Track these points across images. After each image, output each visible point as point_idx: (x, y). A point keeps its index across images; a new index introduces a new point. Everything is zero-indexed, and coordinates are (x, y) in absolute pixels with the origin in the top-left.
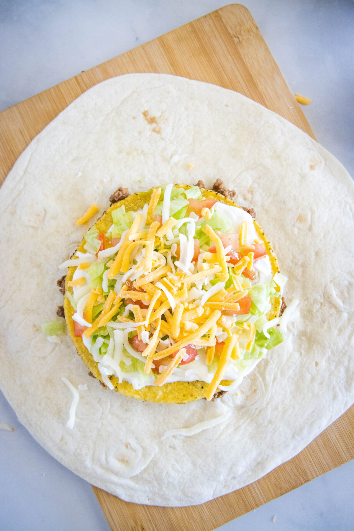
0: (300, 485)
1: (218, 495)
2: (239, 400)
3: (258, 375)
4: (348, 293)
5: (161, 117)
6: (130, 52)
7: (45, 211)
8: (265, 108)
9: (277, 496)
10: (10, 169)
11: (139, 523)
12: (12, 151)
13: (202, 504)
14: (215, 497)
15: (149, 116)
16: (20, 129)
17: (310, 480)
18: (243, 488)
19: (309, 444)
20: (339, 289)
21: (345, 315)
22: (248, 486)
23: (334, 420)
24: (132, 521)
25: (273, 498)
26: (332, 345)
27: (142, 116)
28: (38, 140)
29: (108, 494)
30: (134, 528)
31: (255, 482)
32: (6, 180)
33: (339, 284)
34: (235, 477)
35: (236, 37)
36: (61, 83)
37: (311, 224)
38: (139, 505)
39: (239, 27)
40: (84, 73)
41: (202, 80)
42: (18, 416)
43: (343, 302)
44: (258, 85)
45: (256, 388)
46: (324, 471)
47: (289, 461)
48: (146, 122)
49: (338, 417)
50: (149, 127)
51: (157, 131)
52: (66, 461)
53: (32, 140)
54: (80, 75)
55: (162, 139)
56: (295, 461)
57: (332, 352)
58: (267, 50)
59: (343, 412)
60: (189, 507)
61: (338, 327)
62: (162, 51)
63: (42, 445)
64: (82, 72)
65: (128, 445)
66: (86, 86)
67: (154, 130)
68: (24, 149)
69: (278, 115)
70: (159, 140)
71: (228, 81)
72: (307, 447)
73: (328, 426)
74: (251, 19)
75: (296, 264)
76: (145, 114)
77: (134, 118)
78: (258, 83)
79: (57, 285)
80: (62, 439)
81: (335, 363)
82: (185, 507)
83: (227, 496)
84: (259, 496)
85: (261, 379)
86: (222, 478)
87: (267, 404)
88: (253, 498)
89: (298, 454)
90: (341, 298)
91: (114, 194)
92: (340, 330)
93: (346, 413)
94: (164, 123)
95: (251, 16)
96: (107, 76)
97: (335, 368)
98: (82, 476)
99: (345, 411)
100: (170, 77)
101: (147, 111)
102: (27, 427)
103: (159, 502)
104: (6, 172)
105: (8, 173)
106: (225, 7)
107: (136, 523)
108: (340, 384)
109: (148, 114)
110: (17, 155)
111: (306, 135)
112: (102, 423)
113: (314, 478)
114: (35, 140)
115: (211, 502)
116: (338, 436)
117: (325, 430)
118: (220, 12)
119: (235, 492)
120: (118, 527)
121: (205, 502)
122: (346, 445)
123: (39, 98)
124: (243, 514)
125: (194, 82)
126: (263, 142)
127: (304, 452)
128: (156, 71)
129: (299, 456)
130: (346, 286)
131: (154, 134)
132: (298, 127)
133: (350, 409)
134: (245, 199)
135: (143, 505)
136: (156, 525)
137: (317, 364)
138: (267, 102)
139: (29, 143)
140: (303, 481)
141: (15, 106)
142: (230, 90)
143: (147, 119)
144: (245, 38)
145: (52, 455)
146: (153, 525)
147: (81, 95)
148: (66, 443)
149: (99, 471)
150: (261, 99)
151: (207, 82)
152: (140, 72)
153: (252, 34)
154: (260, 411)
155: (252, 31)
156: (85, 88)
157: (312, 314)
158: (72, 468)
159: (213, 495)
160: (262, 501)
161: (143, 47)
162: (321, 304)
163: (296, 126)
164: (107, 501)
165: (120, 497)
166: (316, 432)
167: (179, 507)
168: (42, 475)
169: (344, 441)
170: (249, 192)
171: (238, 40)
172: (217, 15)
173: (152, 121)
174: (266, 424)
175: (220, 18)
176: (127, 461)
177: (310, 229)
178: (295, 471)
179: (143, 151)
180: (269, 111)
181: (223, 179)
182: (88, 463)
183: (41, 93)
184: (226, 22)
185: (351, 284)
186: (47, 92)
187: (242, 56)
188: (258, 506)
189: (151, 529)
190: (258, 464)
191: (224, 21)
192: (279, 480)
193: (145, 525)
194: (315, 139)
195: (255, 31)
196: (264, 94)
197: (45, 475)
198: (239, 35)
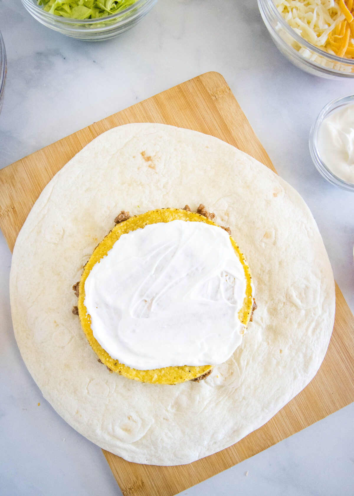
0: (268, 447)
1: (203, 456)
2: (219, 381)
3: (234, 361)
4: (305, 294)
5: (155, 156)
6: (131, 107)
7: (64, 230)
8: (238, 149)
9: (249, 457)
10: (37, 198)
11: (140, 479)
12: (39, 184)
13: (189, 464)
14: (200, 458)
16: (45, 167)
17: (275, 443)
18: (222, 450)
19: (275, 415)
20: (298, 291)
21: (303, 312)
22: (226, 449)
23: (294, 395)
24: (134, 477)
25: (247, 458)
26: (293, 336)
27: (141, 155)
28: (59, 175)
29: (114, 456)
30: (135, 482)
31: (232, 446)
32: (34, 207)
33: (298, 287)
34: (216, 442)
35: (213, 96)
36: (77, 132)
37: (275, 240)
38: (140, 464)
39: (215, 89)
40: (95, 123)
41: (187, 128)
42: (43, 394)
43: (301, 302)
44: (231, 132)
45: (233, 371)
46: (287, 436)
47: (259, 429)
48: (144, 160)
49: (297, 393)
50: (146, 164)
51: (152, 167)
52: (81, 430)
53: (54, 175)
54: (92, 125)
55: (156, 173)
56: (264, 429)
57: (293, 341)
58: (238, 106)
59: (302, 389)
60: (179, 465)
61: (298, 321)
62: (156, 106)
63: (62, 417)
65: (130, 418)
66: (97, 133)
67: (150, 166)
68: (48, 183)
69: (248, 155)
70: (154, 174)
71: (208, 129)
72: (273, 417)
73: (289, 401)
74: (225, 82)
75: (264, 272)
76: (143, 154)
77: (134, 157)
78: (232, 131)
79: (73, 290)
80: (77, 412)
81: (295, 350)
82: (176, 466)
83: (209, 457)
84: (235, 456)
85: (236, 364)
86: (205, 443)
87: (242, 384)
88: (231, 458)
89: (266, 423)
90: (299, 299)
91: (118, 217)
92: (299, 324)
94: (158, 161)
95: (225, 80)
96: (113, 125)
97: (296, 355)
98: (93, 441)
99: (303, 388)
100: (163, 125)
101: (144, 152)
102: (50, 402)
103: (155, 462)
104: (34, 200)
105: (35, 201)
106: (205, 74)
107: (137, 478)
108: (300, 367)
109: (145, 154)
110: (42, 187)
111: (269, 170)
112: (109, 400)
113: (278, 442)
114: (56, 175)
115: (197, 462)
116: (297, 408)
117: (287, 404)
118: (201, 78)
119: (216, 453)
120: (123, 481)
121: (192, 462)
122: (304, 415)
123: (61, 143)
124: (222, 471)
125: (181, 129)
126: (237, 175)
127: (271, 421)
128: (151, 122)
129: (267, 425)
130: (303, 289)
131: (150, 169)
132: (264, 164)
133: (306, 387)
134: (222, 220)
135: (142, 465)
137: (281, 351)
138: (238, 144)
139: (52, 177)
140: (269, 443)
141: (42, 149)
142: (209, 136)
143: (144, 158)
144: (221, 96)
145: (70, 424)
146: (151, 480)
147: (92, 140)
148: (81, 416)
149: (107, 438)
150: (233, 142)
151: (192, 129)
152: (138, 122)
153: (226, 94)
154: (236, 390)
155: (226, 92)
156: (97, 135)
157: (277, 311)
158: (86, 435)
159: (199, 457)
160: (238, 461)
161: (141, 103)
162: (284, 303)
163: (262, 163)
164: (114, 461)
165: (124, 458)
166: (281, 405)
167: (171, 466)
168: (63, 440)
169: (302, 411)
170: (225, 214)
171: (215, 98)
172: (198, 79)
173: (148, 159)
174: (241, 400)
175: (201, 82)
176: (129, 430)
177: (275, 243)
178: (264, 436)
179: (141, 183)
180: (240, 151)
181: (205, 204)
182: (99, 431)
183: (62, 139)
184: (206, 85)
185: (307, 287)
186: (67, 138)
187: (219, 110)
188: (234, 464)
189: (149, 483)
190: (234, 431)
191: (204, 84)
192: (251, 444)
193: (144, 480)
194: (276, 173)
195: (228, 92)
196: (236, 138)
197: (65, 440)
198: (215, 95)
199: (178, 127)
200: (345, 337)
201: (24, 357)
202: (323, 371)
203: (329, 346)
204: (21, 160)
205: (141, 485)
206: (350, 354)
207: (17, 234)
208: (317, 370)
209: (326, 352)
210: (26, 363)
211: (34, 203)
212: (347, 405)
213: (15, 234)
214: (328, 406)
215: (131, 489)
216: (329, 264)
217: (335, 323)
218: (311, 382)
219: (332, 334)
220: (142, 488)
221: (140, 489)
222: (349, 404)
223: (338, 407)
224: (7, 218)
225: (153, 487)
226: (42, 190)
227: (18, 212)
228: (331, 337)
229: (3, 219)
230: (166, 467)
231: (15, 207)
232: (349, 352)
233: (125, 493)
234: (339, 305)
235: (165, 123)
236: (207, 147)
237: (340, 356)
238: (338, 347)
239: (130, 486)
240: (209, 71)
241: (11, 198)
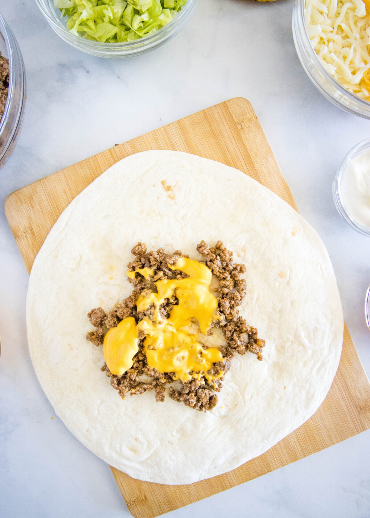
0: (264, 474)
1: (203, 478)
2: (223, 412)
3: (239, 394)
4: (313, 335)
5: (175, 186)
6: (154, 131)
7: (81, 257)
8: (260, 184)
9: (247, 481)
10: (55, 222)
11: (143, 493)
12: (57, 207)
13: (190, 484)
14: (201, 480)
15: (166, 184)
16: (64, 189)
17: (272, 471)
18: (222, 474)
20: (307, 332)
21: (310, 352)
22: (225, 473)
23: (294, 429)
24: (137, 491)
25: (244, 482)
26: (298, 374)
27: (161, 184)
28: (77, 199)
29: (121, 472)
30: (139, 496)
31: (231, 471)
32: (52, 230)
33: (308, 328)
34: (217, 467)
35: (239, 124)
36: (98, 154)
37: (289, 279)
38: (144, 482)
39: (242, 116)
40: (116, 146)
42: (55, 410)
43: (309, 342)
44: (255, 164)
45: (237, 403)
46: (283, 465)
47: (258, 457)
48: (163, 190)
49: (297, 427)
50: (166, 194)
51: (172, 198)
52: (90, 446)
53: (73, 199)
54: (113, 148)
55: (176, 204)
56: (262, 458)
57: (297, 379)
59: (301, 423)
60: (181, 485)
61: (304, 360)
62: (179, 132)
64: (116, 145)
65: (137, 439)
66: (118, 158)
67: (169, 197)
68: (66, 206)
69: (269, 190)
70: (173, 204)
71: (231, 159)
72: (272, 448)
74: (252, 110)
75: (275, 310)
76: (163, 183)
77: (154, 186)
78: (255, 163)
79: (88, 317)
80: (88, 431)
81: (298, 388)
82: (177, 486)
83: (209, 479)
84: (233, 480)
85: (241, 397)
86: (206, 467)
87: (244, 416)
88: (229, 481)
89: (265, 453)
90: (307, 339)
91: (135, 248)
92: (305, 363)
93: (303, 424)
94: (178, 191)
95: (252, 108)
96: (135, 150)
97: (299, 392)
98: (101, 458)
99: (303, 423)
100: (185, 154)
101: (164, 181)
102: (62, 419)
103: (158, 481)
104: (52, 223)
105: (54, 224)
106: (232, 99)
107: (141, 493)
108: (301, 404)
109: (165, 184)
110: (61, 210)
111: (290, 207)
112: (118, 421)
113: (275, 469)
114: (75, 199)
115: (197, 483)
116: (296, 440)
117: (287, 436)
118: (227, 103)
119: (216, 477)
120: (127, 494)
121: (193, 483)
122: (301, 447)
123: (81, 165)
124: (220, 492)
125: (204, 160)
126: (256, 211)
127: (270, 451)
128: (174, 149)
129: (266, 455)
130: (312, 330)
131: (169, 199)
132: (285, 201)
133: (307, 422)
134: (239, 256)
135: (147, 482)
136: (155, 495)
137: (285, 388)
138: (261, 178)
139: (71, 201)
140: (266, 470)
141: (61, 170)
142: (232, 168)
143: (164, 187)
144: (247, 125)
145: (80, 441)
146: (153, 495)
147: (113, 164)
148: (91, 434)
149: (115, 456)
150: (255, 175)
151: (215, 160)
152: (159, 148)
153: (252, 123)
154: (239, 421)
155: (252, 120)
156: (117, 160)
157: (284, 349)
158: (95, 452)
159: (199, 478)
160: (235, 484)
161: (164, 128)
162: (292, 342)
163: (283, 199)
164: (120, 476)
165: (129, 475)
166: (280, 437)
167: (173, 485)
168: (73, 452)
169: (300, 444)
170: (242, 250)
171: (241, 127)
172: (225, 105)
173: (168, 188)
174: (243, 430)
175: (228, 109)
176: (136, 451)
177: (288, 283)
178: (262, 464)
179: (159, 213)
181: (223, 240)
182: (107, 449)
184: (232, 112)
185: (316, 328)
186: (87, 161)
187: (244, 140)
188: (231, 487)
189: (152, 498)
190: (234, 458)
191: (231, 111)
192: (249, 470)
193: (147, 495)
194: (297, 211)
195: (255, 120)
196: (259, 172)
197: (75, 453)
198: (241, 123)
199: (201, 156)
200: (348, 377)
201: (38, 375)
202: (324, 408)
203: (332, 385)
204: (40, 180)
205: (144, 499)
206: (352, 393)
207: (35, 257)
208: (318, 407)
209: (328, 391)
210: (40, 381)
211: (52, 227)
212: (343, 440)
213: (32, 256)
214: (325, 440)
215: (134, 502)
216: (340, 306)
217: (340, 364)
218: (311, 417)
219: (336, 373)
220: (144, 502)
221: (143, 502)
222: (345, 439)
223: (335, 441)
224: (25, 238)
225: (155, 503)
226: (60, 214)
227: (36, 234)
228: (335, 376)
229: (21, 240)
230: (168, 486)
231: (34, 228)
232: (351, 391)
233: (129, 504)
234: (346, 346)
235: (188, 151)
236: (229, 180)
237: (341, 395)
238: (341, 386)
239: (133, 499)
240: (236, 97)
241: (30, 219)
